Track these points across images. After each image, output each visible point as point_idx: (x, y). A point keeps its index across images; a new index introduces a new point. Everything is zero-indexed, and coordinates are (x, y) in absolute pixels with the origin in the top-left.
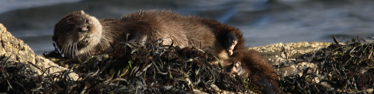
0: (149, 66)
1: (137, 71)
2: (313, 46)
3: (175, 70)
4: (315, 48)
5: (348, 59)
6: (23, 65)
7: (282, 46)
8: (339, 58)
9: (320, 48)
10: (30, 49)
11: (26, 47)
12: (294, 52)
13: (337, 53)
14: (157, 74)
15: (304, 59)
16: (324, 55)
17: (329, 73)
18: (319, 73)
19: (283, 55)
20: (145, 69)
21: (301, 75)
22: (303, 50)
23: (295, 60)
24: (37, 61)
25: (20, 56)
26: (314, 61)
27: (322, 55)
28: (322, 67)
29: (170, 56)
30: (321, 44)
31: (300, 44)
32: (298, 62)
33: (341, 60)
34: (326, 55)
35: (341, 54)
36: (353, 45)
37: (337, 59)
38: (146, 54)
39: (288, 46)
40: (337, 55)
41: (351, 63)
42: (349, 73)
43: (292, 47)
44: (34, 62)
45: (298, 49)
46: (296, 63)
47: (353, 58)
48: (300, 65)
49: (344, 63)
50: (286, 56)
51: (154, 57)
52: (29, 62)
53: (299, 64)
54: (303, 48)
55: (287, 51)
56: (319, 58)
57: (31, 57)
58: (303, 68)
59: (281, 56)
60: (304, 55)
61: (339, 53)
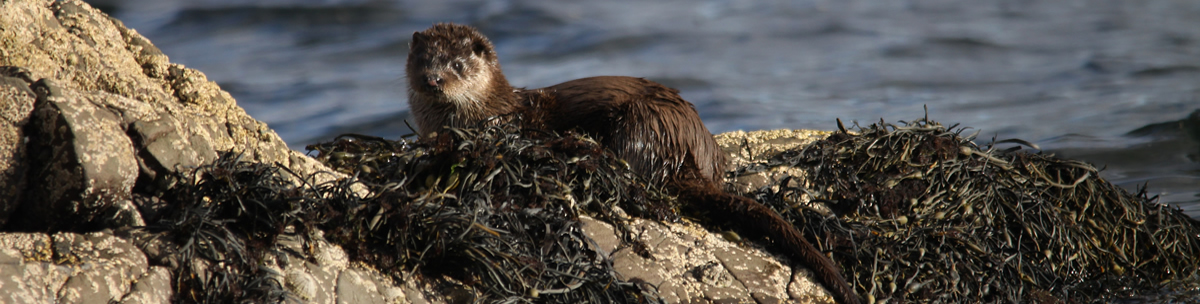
0: (499, 171)
1: (475, 182)
2: (800, 136)
3: (545, 178)
4: (803, 140)
5: (864, 161)
6: (267, 168)
7: (744, 137)
8: (848, 159)
9: (812, 140)
10: (279, 139)
11: (273, 135)
12: (765, 147)
13: (843, 149)
14: (512, 187)
15: (784, 161)
16: (820, 153)
17: (827, 186)
18: (810, 187)
19: (745, 153)
20: (490, 178)
21: (776, 189)
22: (781, 144)
23: (766, 162)
24: (291, 162)
25: (260, 153)
26: (802, 164)
27: (816, 153)
28: (816, 175)
29: (537, 153)
30: (815, 133)
31: (776, 134)
32: (772, 167)
33: (852, 163)
34: (824, 153)
35: (851, 151)
36: (873, 136)
37: (844, 161)
38: (491, 150)
39: (754, 136)
40: (843, 154)
41: (870, 167)
42: (866, 186)
43: (760, 138)
44: (286, 164)
45: (772, 141)
46: (768, 168)
47: (873, 159)
48: (776, 172)
49: (856, 168)
50: (750, 154)
51: (506, 155)
52: (276, 163)
53: (774, 169)
54: (782, 140)
55: (753, 146)
56: (812, 158)
57: (282, 153)
58: (781, 177)
59: (741, 155)
60: (784, 153)
61: (847, 150)
